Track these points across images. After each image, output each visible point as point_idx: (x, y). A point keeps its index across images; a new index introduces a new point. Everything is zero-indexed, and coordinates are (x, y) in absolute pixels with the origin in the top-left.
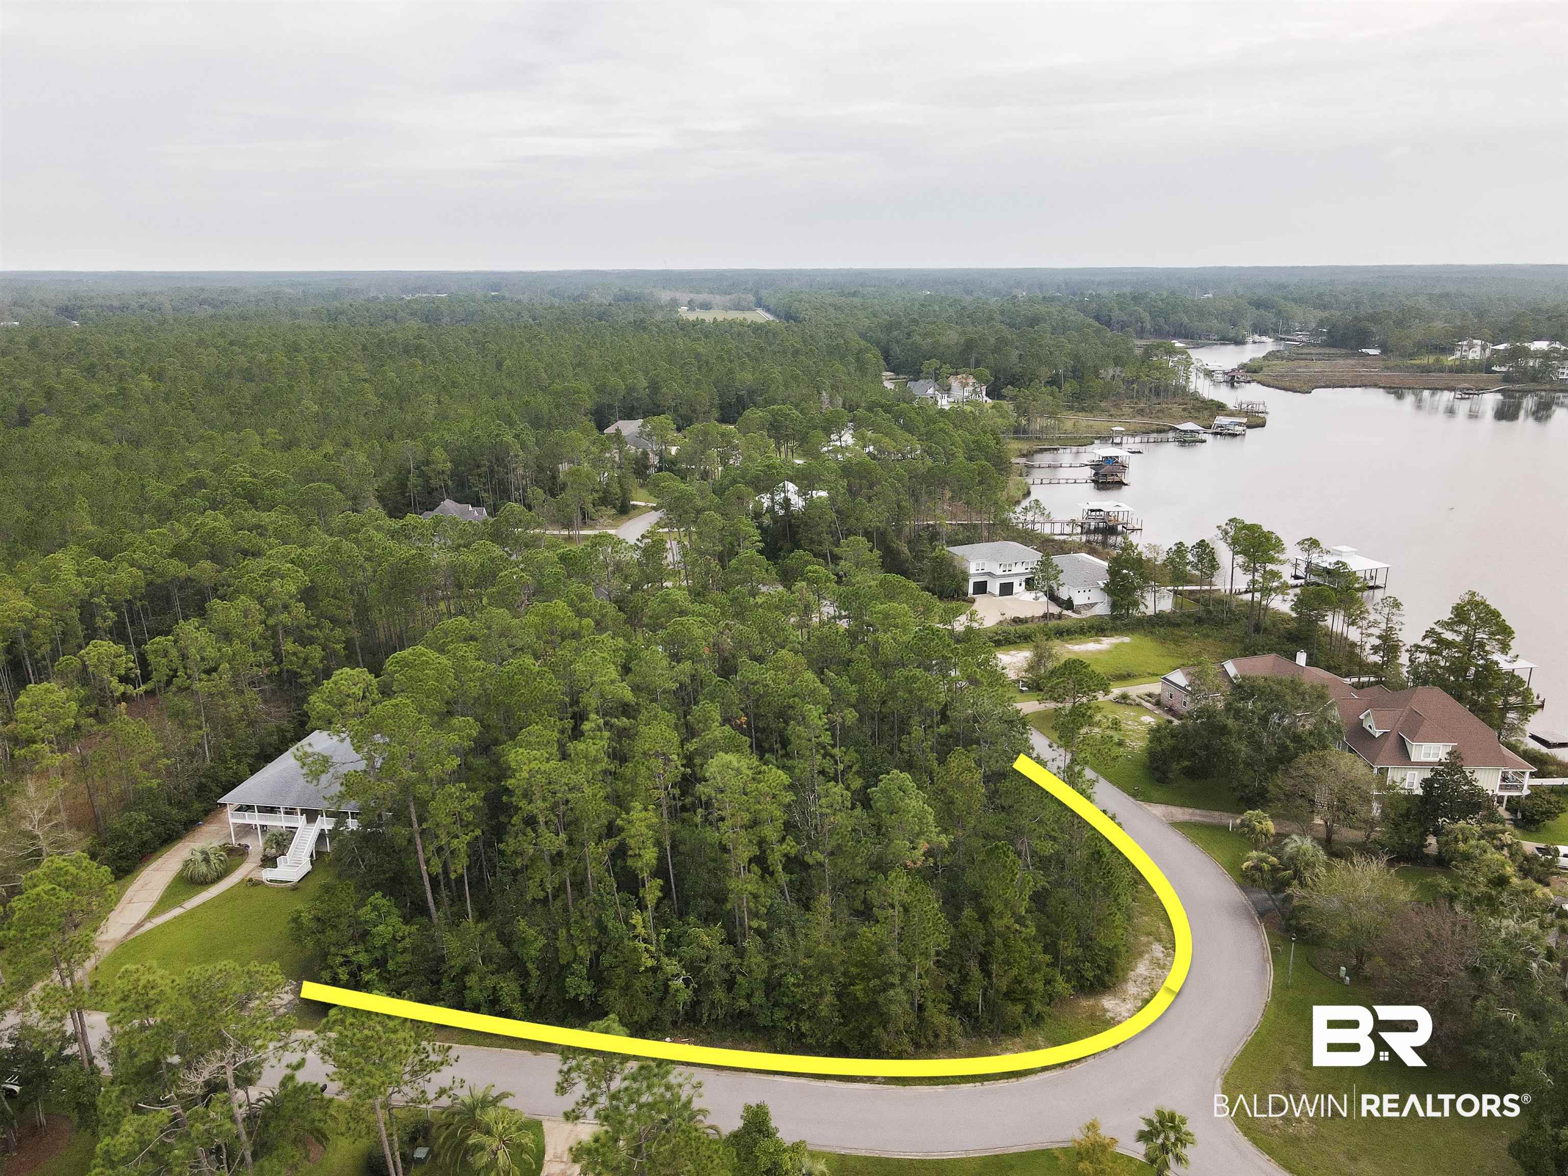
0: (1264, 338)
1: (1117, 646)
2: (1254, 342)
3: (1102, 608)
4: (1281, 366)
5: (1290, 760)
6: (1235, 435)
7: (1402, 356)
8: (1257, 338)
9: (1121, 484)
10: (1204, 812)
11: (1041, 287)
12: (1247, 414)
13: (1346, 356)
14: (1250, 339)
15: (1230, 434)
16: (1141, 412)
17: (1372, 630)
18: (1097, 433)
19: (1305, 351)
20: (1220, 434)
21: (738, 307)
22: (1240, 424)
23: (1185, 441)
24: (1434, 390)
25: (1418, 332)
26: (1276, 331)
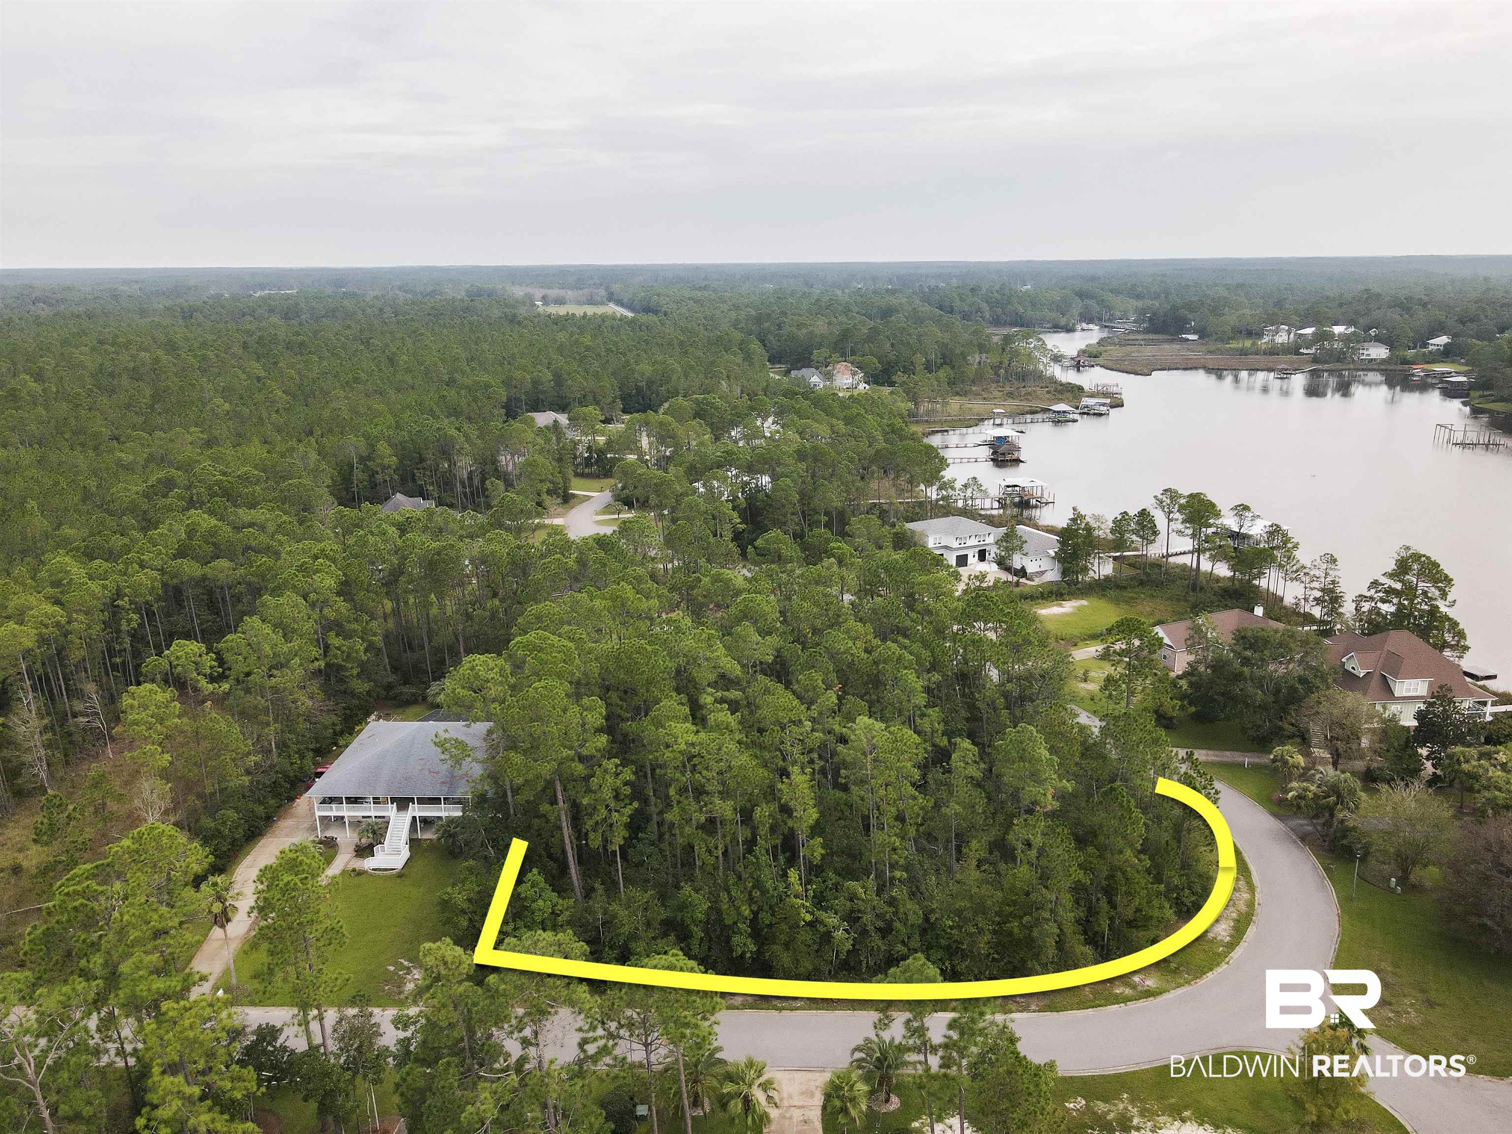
0: (1091, 326)
1: (1079, 609)
2: (1083, 330)
3: (1053, 575)
4: (1115, 352)
5: (1300, 700)
6: (1101, 415)
7: (1222, 340)
8: (1084, 326)
9: (1018, 461)
10: (1216, 753)
11: (875, 279)
12: (1105, 395)
13: (1171, 341)
14: (1079, 327)
15: (1094, 414)
16: (1010, 395)
17: (1315, 585)
18: (978, 414)
19: (1132, 337)
20: (1088, 414)
21: (591, 302)
22: (1104, 405)
23: (1059, 421)
24: (1253, 370)
25: (1231, 319)
26: (1100, 319)
